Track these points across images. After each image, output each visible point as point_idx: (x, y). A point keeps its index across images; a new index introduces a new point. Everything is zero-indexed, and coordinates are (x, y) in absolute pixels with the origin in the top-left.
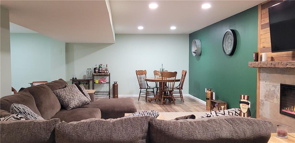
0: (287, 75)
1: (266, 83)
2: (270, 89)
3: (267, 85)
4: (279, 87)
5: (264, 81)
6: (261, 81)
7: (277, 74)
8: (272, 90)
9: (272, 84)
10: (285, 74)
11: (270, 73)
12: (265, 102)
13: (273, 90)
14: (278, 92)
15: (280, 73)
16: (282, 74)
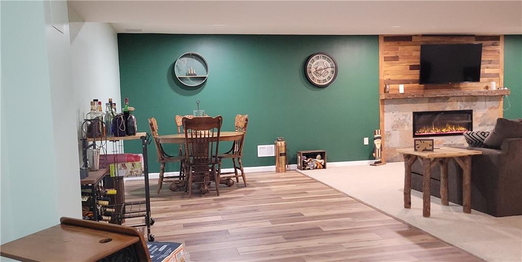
0: (419, 104)
2: (399, 119)
3: (395, 115)
4: (411, 116)
5: (390, 112)
6: (386, 113)
7: (408, 104)
8: (401, 119)
9: (402, 113)
10: (417, 103)
11: (399, 104)
12: (393, 132)
13: (403, 119)
14: (409, 119)
15: (412, 103)
16: (414, 104)
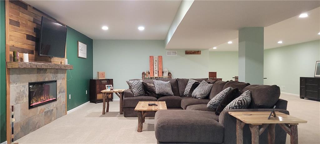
0: (32, 75)
1: (17, 85)
2: (20, 91)
4: (27, 86)
6: (11, 84)
7: (26, 75)
9: (22, 84)
10: (31, 74)
11: (20, 74)
12: (16, 106)
13: (23, 91)
14: (27, 90)
15: (28, 73)
16: (29, 74)
